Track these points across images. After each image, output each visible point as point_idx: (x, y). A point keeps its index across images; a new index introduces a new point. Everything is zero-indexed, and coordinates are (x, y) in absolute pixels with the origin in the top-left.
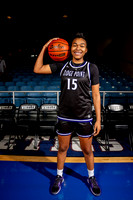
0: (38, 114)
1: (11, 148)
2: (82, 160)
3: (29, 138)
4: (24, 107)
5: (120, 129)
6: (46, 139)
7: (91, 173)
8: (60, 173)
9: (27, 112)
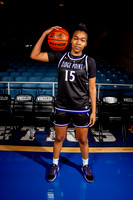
0: (34, 105)
1: (7, 138)
2: (77, 150)
3: (24, 129)
4: (20, 98)
5: (114, 121)
6: (41, 130)
7: (86, 162)
8: (56, 161)
9: (22, 103)
